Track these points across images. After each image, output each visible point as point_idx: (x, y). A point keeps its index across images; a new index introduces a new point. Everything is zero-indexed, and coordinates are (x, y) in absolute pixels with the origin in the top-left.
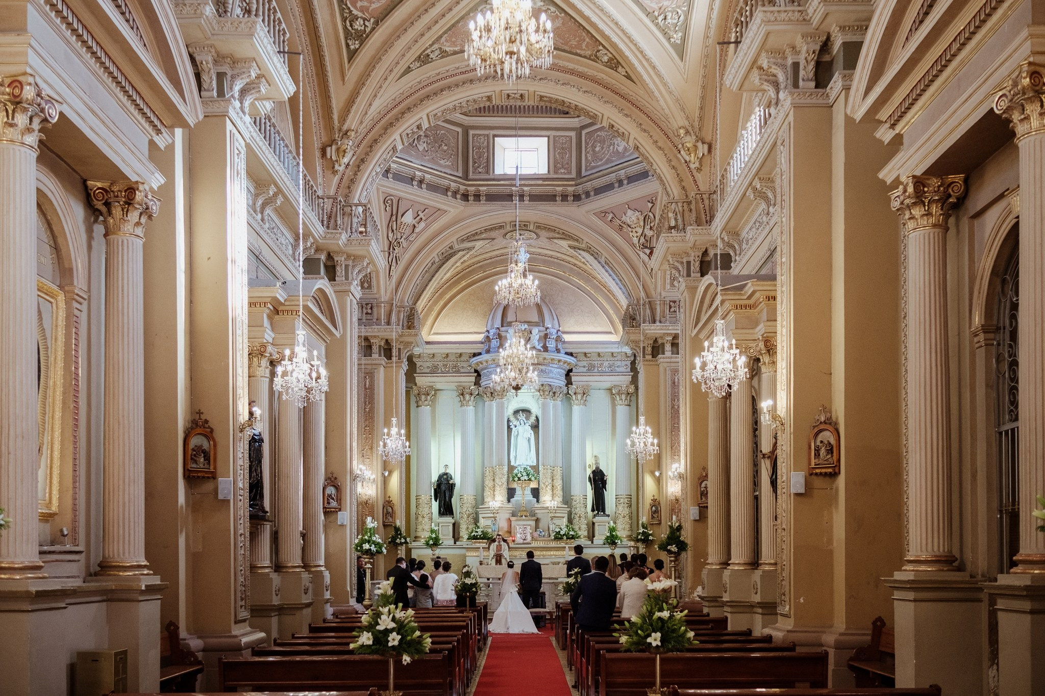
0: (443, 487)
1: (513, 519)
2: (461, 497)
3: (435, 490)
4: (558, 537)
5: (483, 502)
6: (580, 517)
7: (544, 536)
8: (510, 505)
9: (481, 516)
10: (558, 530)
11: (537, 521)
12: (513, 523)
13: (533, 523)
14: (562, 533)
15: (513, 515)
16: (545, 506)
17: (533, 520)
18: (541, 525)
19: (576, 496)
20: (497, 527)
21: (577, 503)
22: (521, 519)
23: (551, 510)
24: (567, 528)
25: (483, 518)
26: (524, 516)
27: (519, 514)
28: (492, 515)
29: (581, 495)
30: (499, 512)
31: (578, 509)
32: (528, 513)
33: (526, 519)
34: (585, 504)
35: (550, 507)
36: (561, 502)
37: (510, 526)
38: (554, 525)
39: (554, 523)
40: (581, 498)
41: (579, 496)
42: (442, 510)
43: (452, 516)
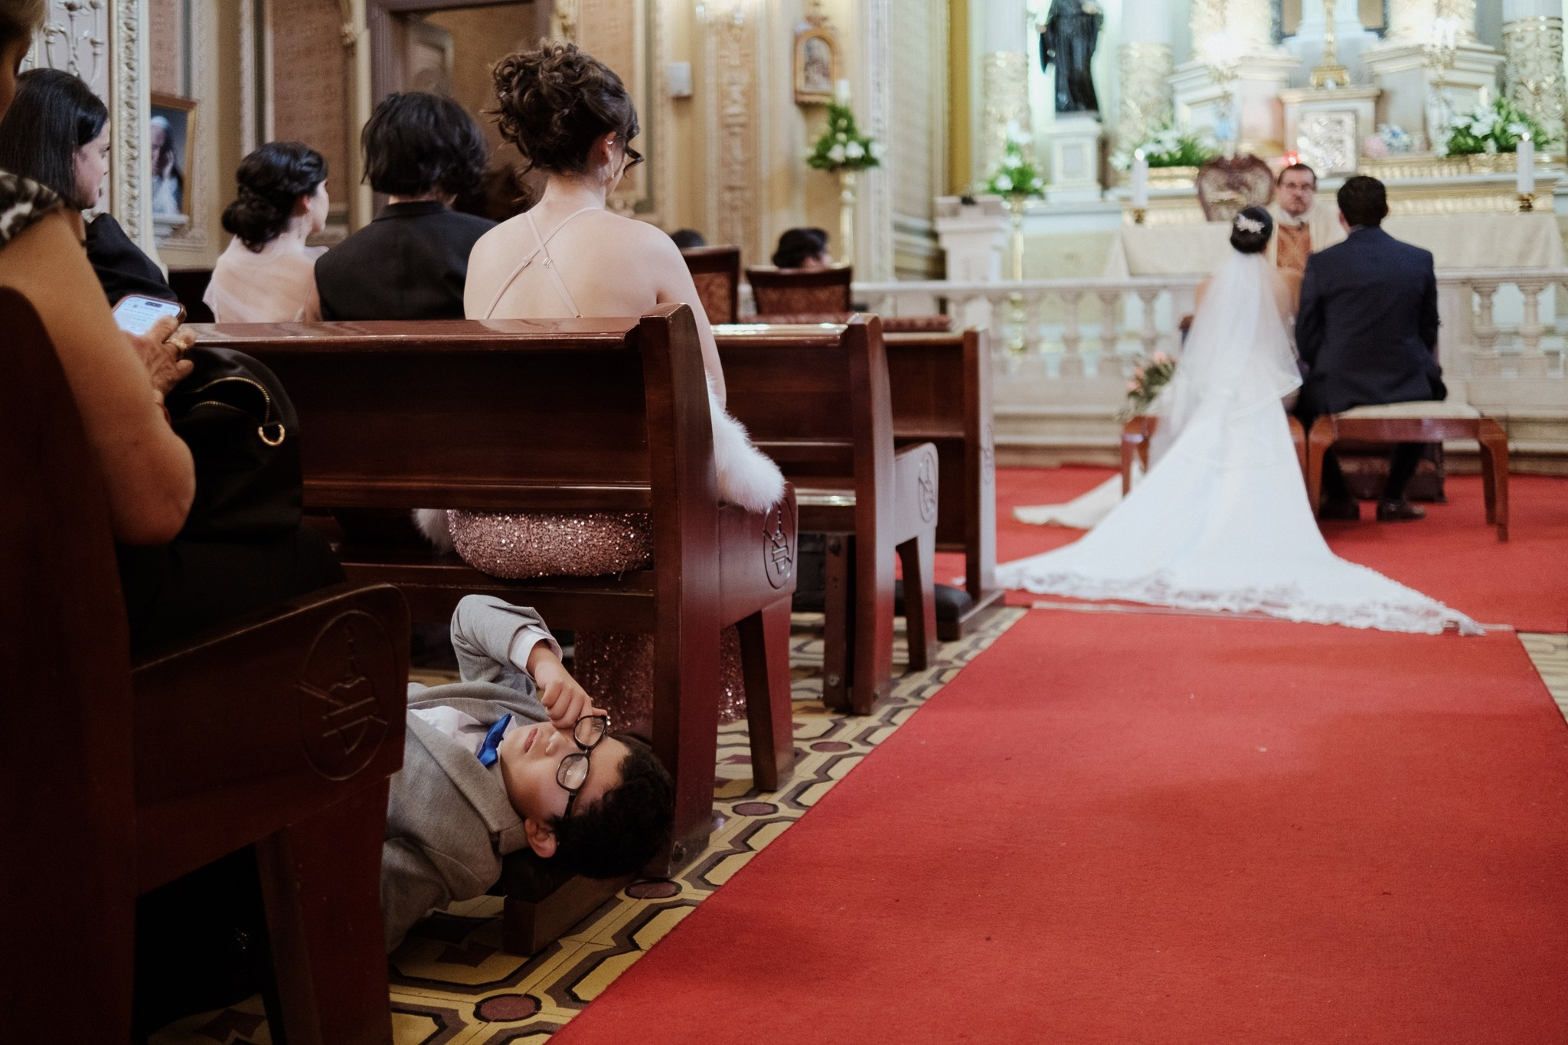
0: (1066, 28)
1: (1293, 97)
2: (1122, 55)
3: (1043, 37)
4: (1463, 148)
5: (1190, 53)
6: (1538, 91)
7: (1407, 148)
8: (1281, 53)
9: (1180, 100)
10: (1461, 122)
11: (1380, 99)
12: (1291, 114)
13: (1367, 109)
14: (1479, 130)
15: (1293, 83)
16: (1412, 41)
17: (1366, 98)
18: (1394, 112)
19: (1523, 21)
20: (1233, 125)
21: (1528, 47)
22: (1322, 94)
23: (1434, 61)
24: (1499, 113)
25: (1191, 104)
26: (1331, 84)
27: (1313, 80)
28: (1216, 90)
29: (1543, 18)
30: (1241, 78)
31: (1531, 66)
32: (1347, 78)
33: (1340, 93)
34: (1558, 49)
35: (1427, 49)
36: (1469, 33)
37: (1281, 123)
38: (1445, 110)
39: (1445, 101)
40: (1543, 28)
41: (1536, 19)
42: (1064, 98)
43: (1093, 113)
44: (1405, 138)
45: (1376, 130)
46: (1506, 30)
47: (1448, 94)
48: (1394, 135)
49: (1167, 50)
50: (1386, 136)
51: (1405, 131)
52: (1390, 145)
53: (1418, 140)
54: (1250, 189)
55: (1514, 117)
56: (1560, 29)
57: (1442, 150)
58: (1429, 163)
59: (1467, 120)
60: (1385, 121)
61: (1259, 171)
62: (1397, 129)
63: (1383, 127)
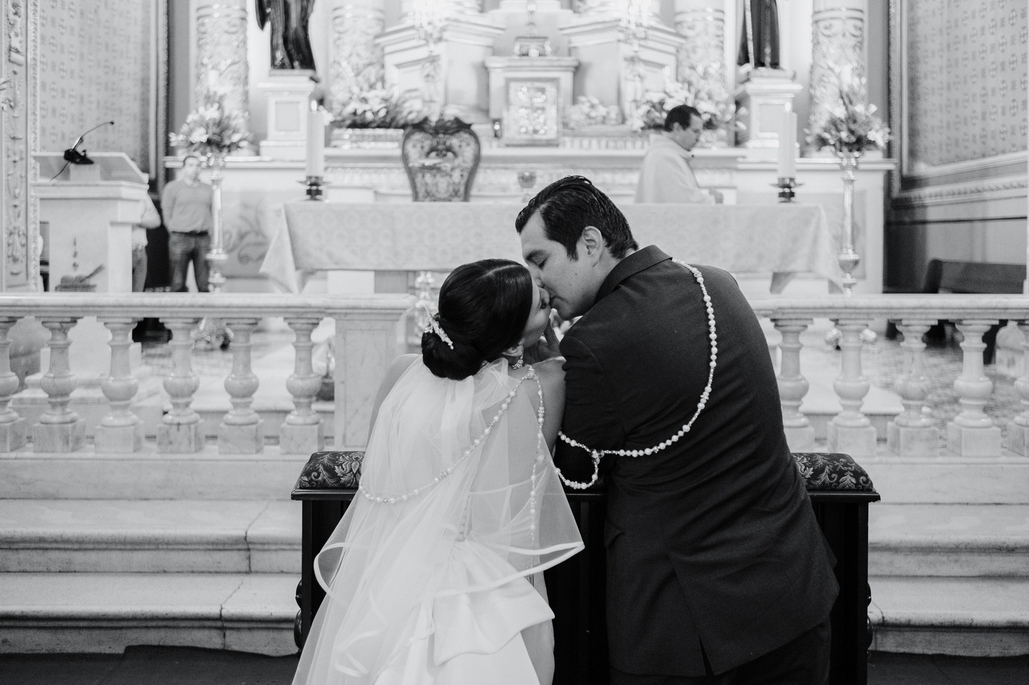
1: (495, 63)
2: (335, 16)
6: (706, 75)
7: (604, 120)
8: (486, 20)
9: (390, 61)
10: (656, 98)
11: (578, 70)
12: (497, 81)
13: (566, 79)
15: (495, 51)
17: (565, 68)
18: (591, 83)
19: (694, 11)
20: (440, 87)
21: (698, 35)
22: (525, 62)
23: (629, 37)
24: (689, 90)
25: (399, 66)
26: (534, 53)
27: (517, 49)
28: (422, 53)
29: (710, 10)
30: (446, 41)
31: (700, 52)
32: (548, 49)
33: (542, 62)
34: (721, 39)
35: (623, 24)
36: (656, 15)
37: (485, 88)
38: (638, 84)
39: (639, 76)
40: (710, 18)
41: (704, 10)
42: (280, 55)
43: (309, 72)
44: (602, 111)
45: (575, 101)
46: (679, 18)
47: (641, 69)
48: (593, 106)
49: (380, 15)
50: (586, 108)
51: (602, 103)
52: (589, 117)
53: (614, 112)
54: (455, 155)
55: (703, 95)
56: (723, 20)
57: (637, 123)
58: (623, 136)
59: (662, 96)
60: (583, 93)
61: (465, 136)
62: (595, 101)
63: (582, 99)
